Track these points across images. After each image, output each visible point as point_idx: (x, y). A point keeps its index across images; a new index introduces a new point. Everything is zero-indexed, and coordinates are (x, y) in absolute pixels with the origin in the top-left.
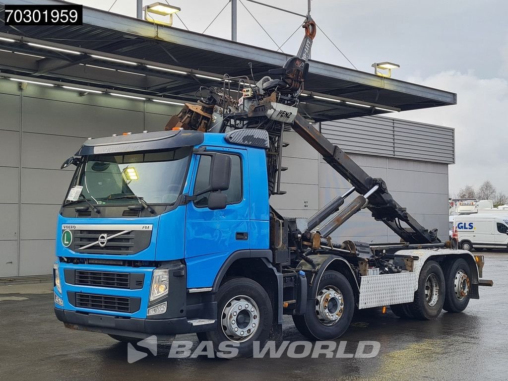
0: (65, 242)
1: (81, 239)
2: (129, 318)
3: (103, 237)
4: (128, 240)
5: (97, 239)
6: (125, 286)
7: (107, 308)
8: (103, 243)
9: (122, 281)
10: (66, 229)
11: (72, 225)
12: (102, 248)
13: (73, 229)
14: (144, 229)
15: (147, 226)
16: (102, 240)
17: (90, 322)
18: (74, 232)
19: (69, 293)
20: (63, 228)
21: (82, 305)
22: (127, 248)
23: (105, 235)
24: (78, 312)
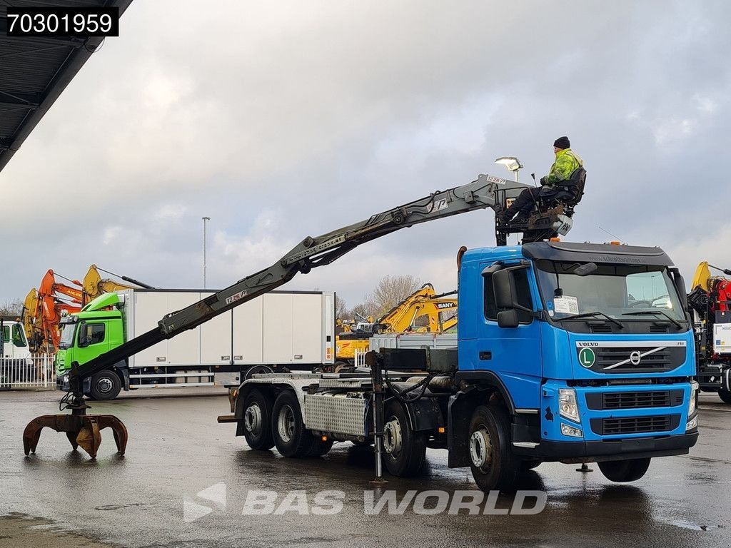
0: (586, 362)
1: (605, 357)
2: (668, 436)
3: (635, 355)
4: (662, 357)
5: (628, 357)
6: (663, 404)
7: (640, 430)
8: (635, 361)
9: (660, 399)
10: (583, 346)
11: (592, 342)
12: (636, 366)
13: (594, 346)
14: (679, 345)
15: (682, 342)
16: (635, 358)
17: (624, 449)
18: (597, 350)
19: (592, 421)
20: (578, 346)
21: (608, 432)
22: (661, 365)
23: (638, 353)
24: (604, 440)
